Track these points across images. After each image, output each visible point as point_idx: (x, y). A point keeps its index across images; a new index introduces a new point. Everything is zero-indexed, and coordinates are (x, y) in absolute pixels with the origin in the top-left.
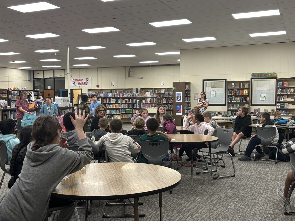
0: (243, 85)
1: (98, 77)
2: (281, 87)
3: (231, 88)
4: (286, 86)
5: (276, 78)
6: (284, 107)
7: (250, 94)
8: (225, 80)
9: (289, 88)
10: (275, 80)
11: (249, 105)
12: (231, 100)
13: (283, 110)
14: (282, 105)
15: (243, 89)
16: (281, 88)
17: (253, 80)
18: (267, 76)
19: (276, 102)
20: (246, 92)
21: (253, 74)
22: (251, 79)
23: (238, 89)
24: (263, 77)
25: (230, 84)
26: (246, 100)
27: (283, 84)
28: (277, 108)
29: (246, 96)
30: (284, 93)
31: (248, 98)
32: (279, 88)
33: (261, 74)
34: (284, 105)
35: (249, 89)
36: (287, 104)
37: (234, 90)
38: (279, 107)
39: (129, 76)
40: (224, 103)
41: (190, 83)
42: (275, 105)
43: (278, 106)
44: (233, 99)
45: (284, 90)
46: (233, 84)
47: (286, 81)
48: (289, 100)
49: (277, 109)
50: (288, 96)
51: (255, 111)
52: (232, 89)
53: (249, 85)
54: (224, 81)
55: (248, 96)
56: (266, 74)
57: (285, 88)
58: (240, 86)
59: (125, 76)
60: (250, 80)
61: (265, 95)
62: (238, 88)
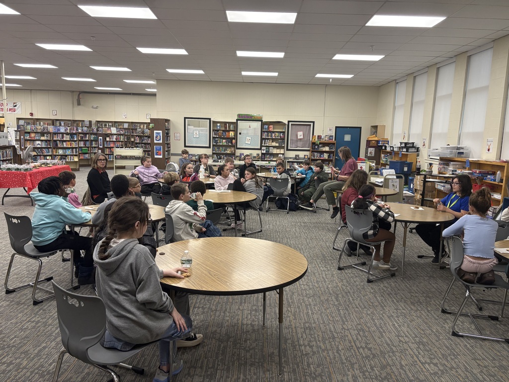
0: (229, 127)
1: (31, 102)
2: (266, 130)
3: (216, 129)
4: (271, 129)
5: (262, 121)
6: (269, 151)
7: (235, 138)
8: (210, 119)
9: (274, 132)
10: (260, 122)
11: (235, 148)
12: (216, 142)
13: (268, 154)
14: (267, 150)
15: (229, 131)
16: (266, 132)
17: (239, 121)
18: (253, 118)
19: (261, 146)
20: (232, 134)
21: (239, 115)
22: (237, 120)
23: (223, 131)
24: (248, 119)
25: (215, 125)
26: (232, 143)
27: (268, 128)
28: (263, 152)
29: (232, 139)
30: (269, 137)
31: (234, 141)
32: (264, 132)
33: (247, 116)
34: (269, 149)
35: (235, 131)
36: (272, 148)
37: (220, 131)
38: (265, 152)
39: (79, 104)
40: (208, 145)
41: (169, 120)
42: (260, 149)
43: (263, 150)
44: (219, 141)
45: (270, 134)
46: (219, 125)
47: (272, 125)
48: (274, 144)
49: (262, 154)
50: (273, 140)
51: (241, 154)
52: (218, 131)
53: (235, 127)
54: (208, 120)
55: (234, 139)
56: (251, 116)
57: (270, 132)
58: (226, 128)
59: (73, 104)
60: (235, 121)
61: (250, 138)
62: (223, 129)
